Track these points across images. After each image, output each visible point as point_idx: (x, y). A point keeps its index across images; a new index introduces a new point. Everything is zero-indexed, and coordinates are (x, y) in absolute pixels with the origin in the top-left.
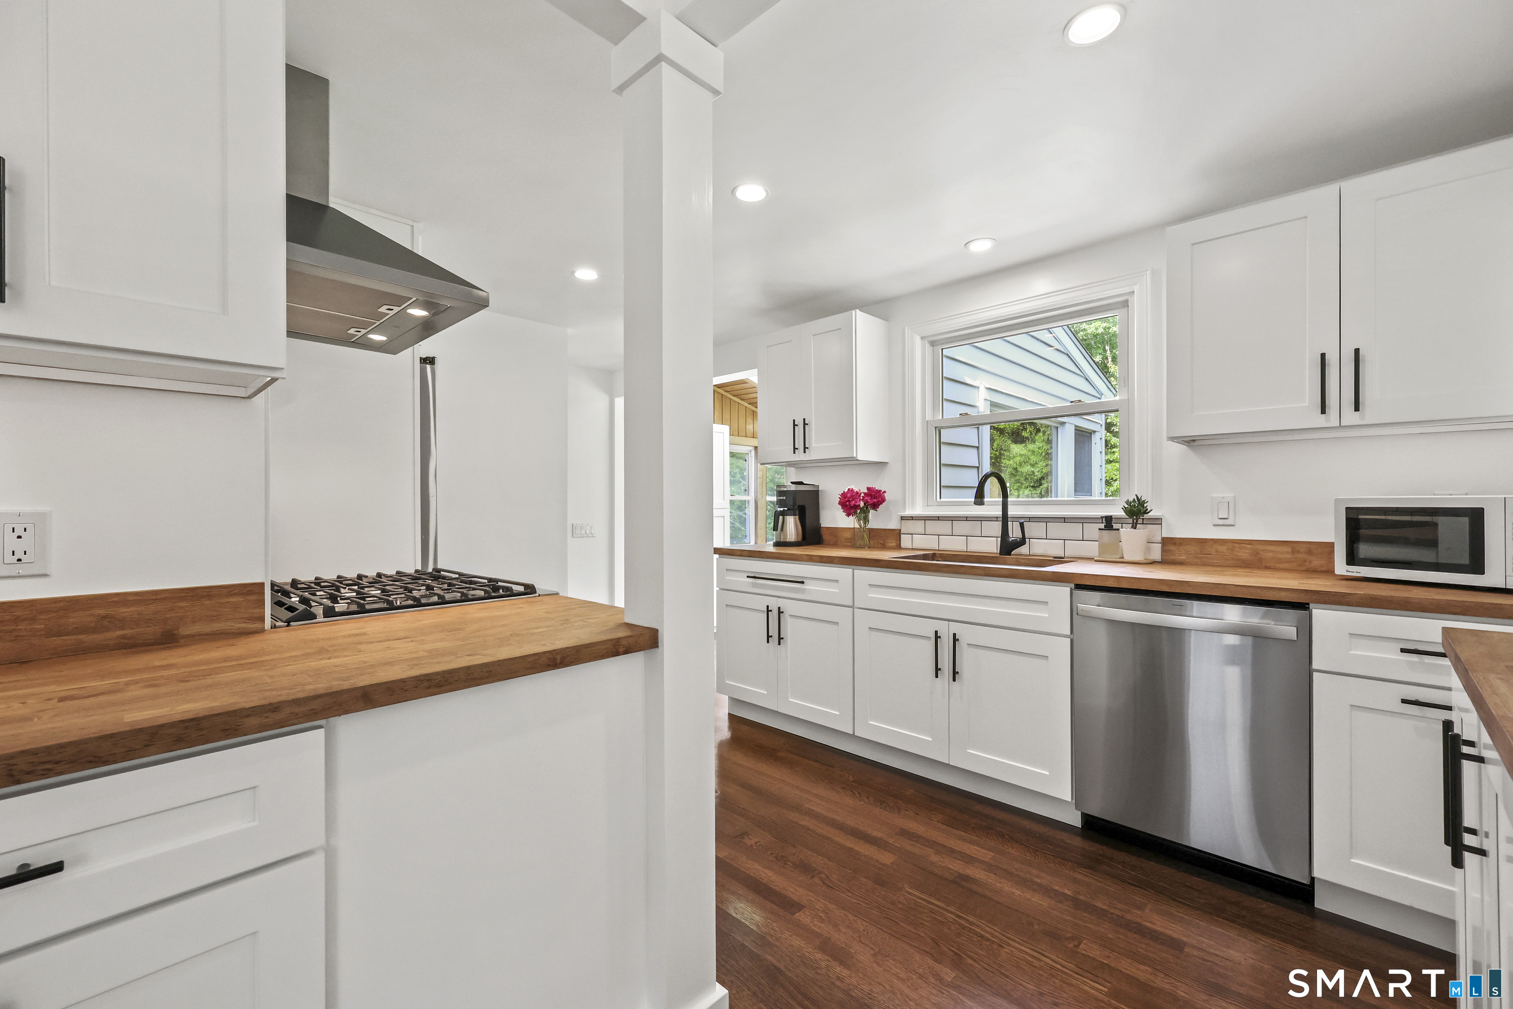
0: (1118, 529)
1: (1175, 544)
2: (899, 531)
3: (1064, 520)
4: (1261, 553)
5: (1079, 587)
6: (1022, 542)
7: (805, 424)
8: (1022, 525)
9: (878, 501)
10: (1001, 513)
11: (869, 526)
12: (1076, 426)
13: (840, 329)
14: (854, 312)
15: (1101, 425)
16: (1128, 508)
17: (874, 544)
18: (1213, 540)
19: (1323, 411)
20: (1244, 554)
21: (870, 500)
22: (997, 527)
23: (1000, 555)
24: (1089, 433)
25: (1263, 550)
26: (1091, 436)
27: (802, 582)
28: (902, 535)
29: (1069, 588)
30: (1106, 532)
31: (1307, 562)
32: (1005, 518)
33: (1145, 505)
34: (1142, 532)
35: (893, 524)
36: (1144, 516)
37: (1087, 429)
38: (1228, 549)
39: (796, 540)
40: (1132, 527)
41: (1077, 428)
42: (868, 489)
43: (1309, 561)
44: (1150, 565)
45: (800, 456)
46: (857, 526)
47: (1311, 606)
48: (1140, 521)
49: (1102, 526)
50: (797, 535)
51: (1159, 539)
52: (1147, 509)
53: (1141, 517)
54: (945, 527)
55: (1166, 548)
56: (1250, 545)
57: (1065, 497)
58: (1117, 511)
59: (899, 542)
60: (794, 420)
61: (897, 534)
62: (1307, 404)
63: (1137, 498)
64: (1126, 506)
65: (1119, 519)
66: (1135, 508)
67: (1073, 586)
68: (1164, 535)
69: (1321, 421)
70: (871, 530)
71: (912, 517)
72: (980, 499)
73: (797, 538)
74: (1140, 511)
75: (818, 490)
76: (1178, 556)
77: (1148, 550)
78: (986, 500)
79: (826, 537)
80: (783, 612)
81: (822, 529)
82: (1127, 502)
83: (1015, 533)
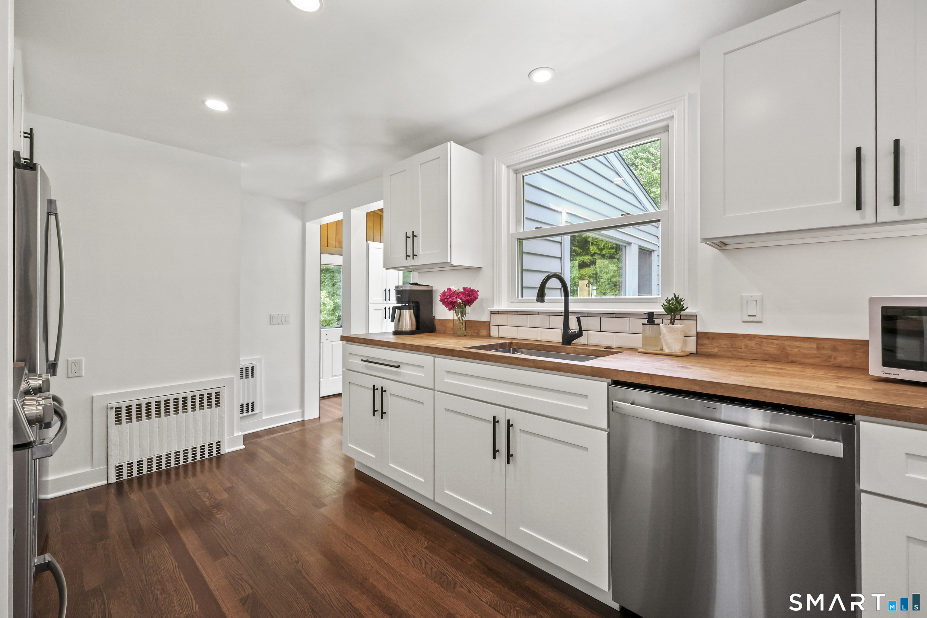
0: (659, 324)
1: (708, 338)
2: (489, 323)
3: (615, 315)
4: (788, 348)
5: (616, 383)
6: (579, 334)
7: (414, 236)
8: (579, 319)
9: (471, 299)
10: (563, 309)
11: (466, 318)
12: (639, 246)
13: (439, 158)
14: (449, 143)
15: (658, 247)
16: (667, 305)
17: (471, 333)
18: (742, 335)
19: (859, 207)
20: (771, 349)
21: (464, 297)
22: (559, 321)
23: (562, 344)
24: (649, 251)
25: (789, 346)
26: (651, 254)
27: (398, 367)
28: (491, 326)
29: (606, 383)
30: (648, 327)
31: (832, 358)
32: (566, 314)
33: (682, 303)
34: (680, 327)
35: (485, 318)
36: (680, 313)
37: (648, 248)
38: (756, 344)
39: (410, 330)
40: (671, 323)
41: (640, 247)
42: (464, 288)
43: (834, 357)
44: (687, 357)
45: (411, 262)
46: (456, 318)
47: (857, 418)
48: (678, 317)
49: (645, 321)
50: (412, 325)
51: (694, 333)
52: (683, 307)
53: (678, 314)
54: (521, 320)
55: (701, 342)
56: (776, 341)
57: (631, 295)
58: (659, 309)
59: (489, 332)
60: (406, 233)
61: (488, 325)
62: (840, 201)
63: (675, 296)
64: (666, 304)
65: (660, 315)
66: (673, 305)
67: (610, 381)
68: (700, 330)
69: (855, 217)
70: (466, 321)
71: (499, 312)
72: (541, 298)
73: (411, 328)
74: (677, 308)
75: (432, 290)
76: (712, 349)
77: (685, 343)
78: (546, 298)
79: (438, 326)
80: (385, 391)
81: (435, 320)
82: (667, 300)
83: (573, 326)
